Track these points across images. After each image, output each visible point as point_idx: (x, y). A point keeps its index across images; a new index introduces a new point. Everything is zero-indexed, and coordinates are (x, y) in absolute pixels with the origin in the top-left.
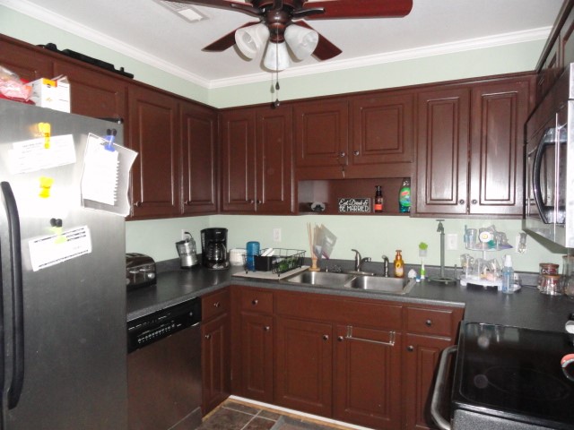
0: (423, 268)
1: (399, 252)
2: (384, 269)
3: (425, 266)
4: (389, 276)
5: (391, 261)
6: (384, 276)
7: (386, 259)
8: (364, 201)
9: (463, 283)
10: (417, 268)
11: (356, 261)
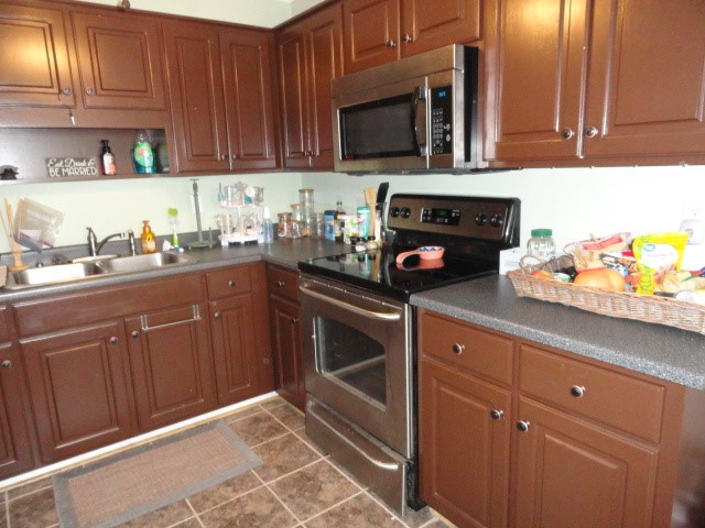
0: (176, 238)
1: (145, 222)
2: (131, 246)
3: (179, 235)
4: (137, 254)
5: (137, 236)
6: (131, 255)
7: (131, 235)
8: (87, 162)
9: (225, 243)
10: (170, 238)
11: (90, 244)
